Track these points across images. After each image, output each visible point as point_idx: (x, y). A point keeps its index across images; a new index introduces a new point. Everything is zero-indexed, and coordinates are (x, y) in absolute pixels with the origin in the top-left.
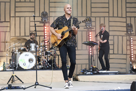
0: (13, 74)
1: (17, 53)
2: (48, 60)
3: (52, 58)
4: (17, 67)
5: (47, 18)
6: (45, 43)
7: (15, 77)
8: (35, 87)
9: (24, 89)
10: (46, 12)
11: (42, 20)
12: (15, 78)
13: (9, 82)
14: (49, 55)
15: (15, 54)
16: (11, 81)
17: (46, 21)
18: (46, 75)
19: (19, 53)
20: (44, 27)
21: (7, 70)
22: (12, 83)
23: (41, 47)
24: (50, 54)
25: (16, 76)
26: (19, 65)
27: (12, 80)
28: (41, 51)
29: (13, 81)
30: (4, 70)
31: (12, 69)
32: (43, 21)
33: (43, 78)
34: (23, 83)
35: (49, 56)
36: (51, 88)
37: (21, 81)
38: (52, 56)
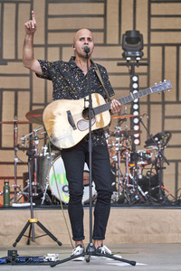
0: (32, 217)
1: (45, 154)
2: (140, 177)
3: (151, 172)
4: (44, 198)
5: (140, 50)
6: (133, 124)
7: (36, 226)
8: (88, 261)
9: (52, 266)
10: (138, 32)
11: (123, 55)
12: (38, 231)
13: (18, 241)
14: (143, 163)
15: (39, 157)
16: (24, 239)
17: (138, 59)
18: (131, 222)
19: (52, 154)
20: (131, 78)
21: (14, 205)
22: (28, 243)
23: (118, 139)
24: (145, 159)
25: (38, 223)
26: (49, 192)
27: (29, 237)
28: (117, 149)
29: (31, 239)
30: (7, 205)
31: (29, 204)
32: (129, 59)
33: (121, 231)
34: (60, 244)
35: (143, 165)
36: (133, 264)
37: (55, 239)
38: (150, 166)
